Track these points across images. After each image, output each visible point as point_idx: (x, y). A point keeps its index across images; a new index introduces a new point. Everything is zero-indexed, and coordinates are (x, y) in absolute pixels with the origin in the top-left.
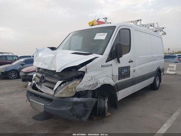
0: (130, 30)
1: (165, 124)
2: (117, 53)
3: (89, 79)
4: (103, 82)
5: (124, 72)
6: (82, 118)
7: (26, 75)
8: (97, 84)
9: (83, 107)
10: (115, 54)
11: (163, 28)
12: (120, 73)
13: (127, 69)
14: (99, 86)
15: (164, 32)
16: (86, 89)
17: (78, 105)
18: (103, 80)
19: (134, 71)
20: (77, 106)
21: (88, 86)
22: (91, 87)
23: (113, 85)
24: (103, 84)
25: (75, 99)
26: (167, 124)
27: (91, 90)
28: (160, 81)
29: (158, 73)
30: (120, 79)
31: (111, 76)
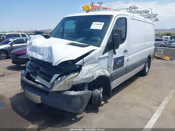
0: (126, 19)
1: (155, 114)
2: (114, 45)
3: (86, 72)
4: (99, 74)
5: (119, 62)
6: (78, 110)
7: (17, 58)
8: (93, 76)
9: (80, 100)
10: (112, 46)
11: (157, 15)
12: (115, 63)
13: (121, 59)
14: (95, 78)
15: (156, 18)
16: (83, 82)
17: (76, 99)
18: (99, 72)
19: (128, 60)
20: (74, 99)
21: (85, 79)
22: (88, 80)
23: (108, 76)
24: (99, 76)
25: (73, 93)
26: (157, 114)
27: (87, 83)
28: (149, 67)
29: (149, 59)
30: (115, 69)
31: (107, 68)
